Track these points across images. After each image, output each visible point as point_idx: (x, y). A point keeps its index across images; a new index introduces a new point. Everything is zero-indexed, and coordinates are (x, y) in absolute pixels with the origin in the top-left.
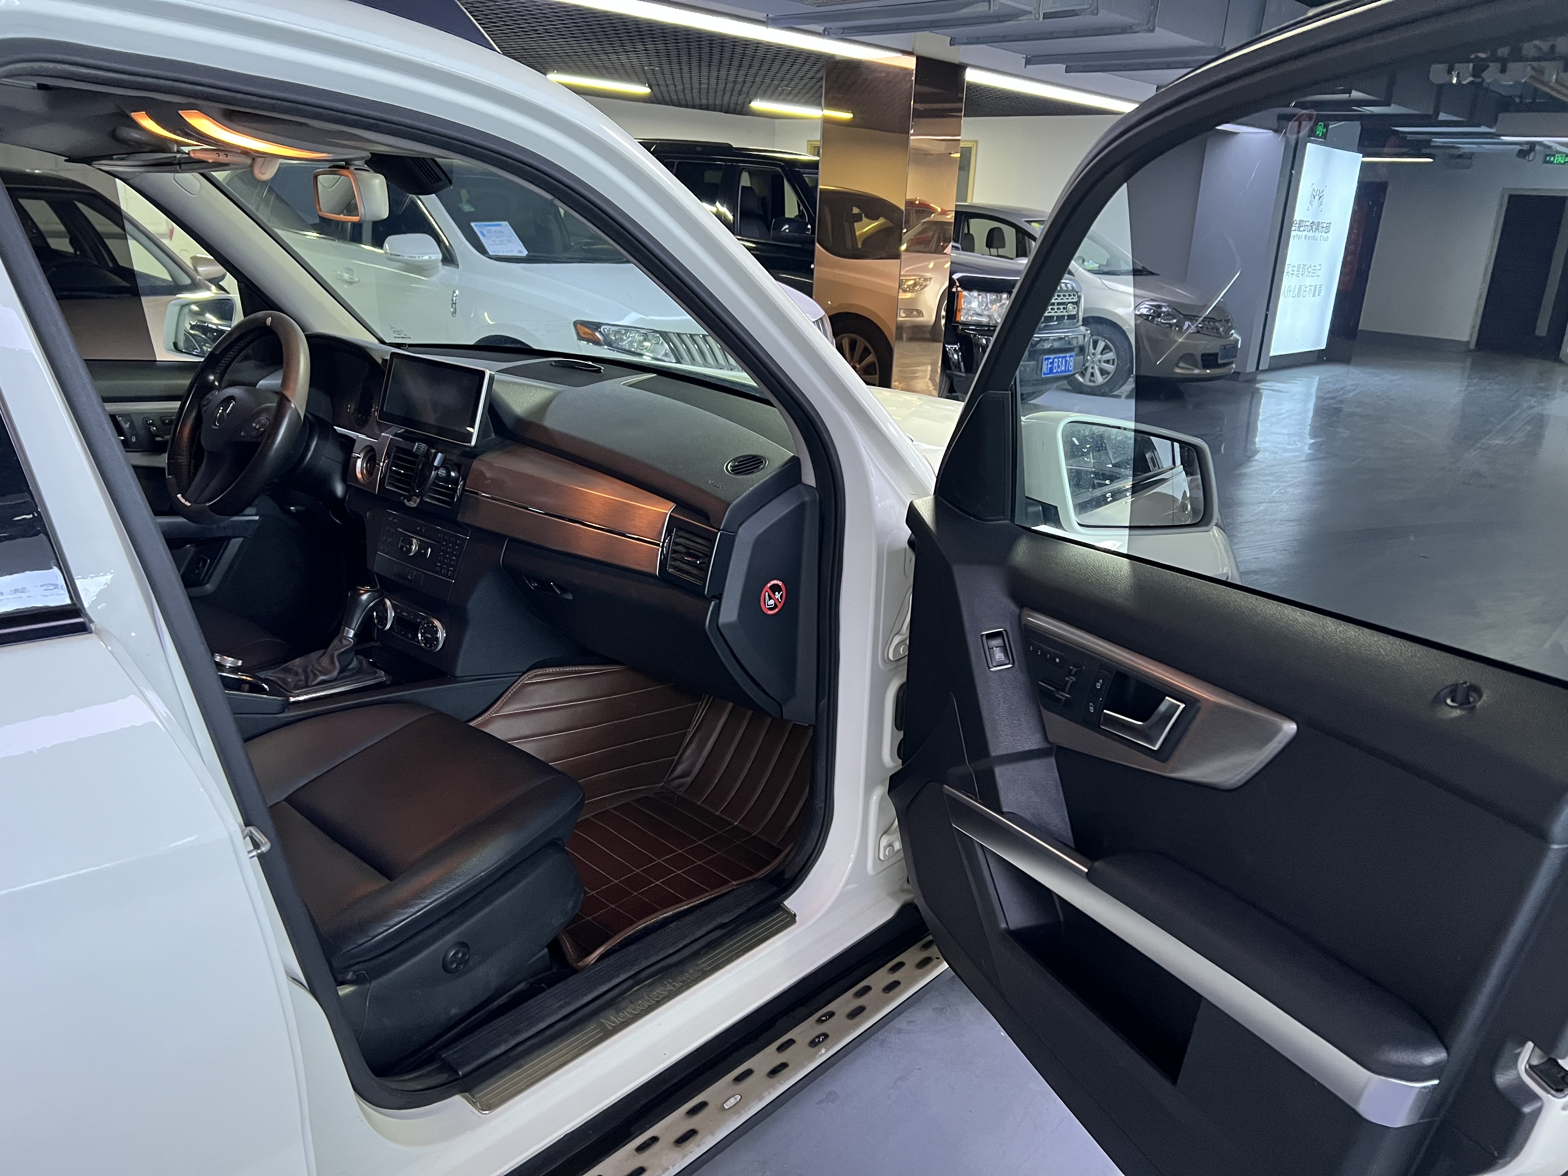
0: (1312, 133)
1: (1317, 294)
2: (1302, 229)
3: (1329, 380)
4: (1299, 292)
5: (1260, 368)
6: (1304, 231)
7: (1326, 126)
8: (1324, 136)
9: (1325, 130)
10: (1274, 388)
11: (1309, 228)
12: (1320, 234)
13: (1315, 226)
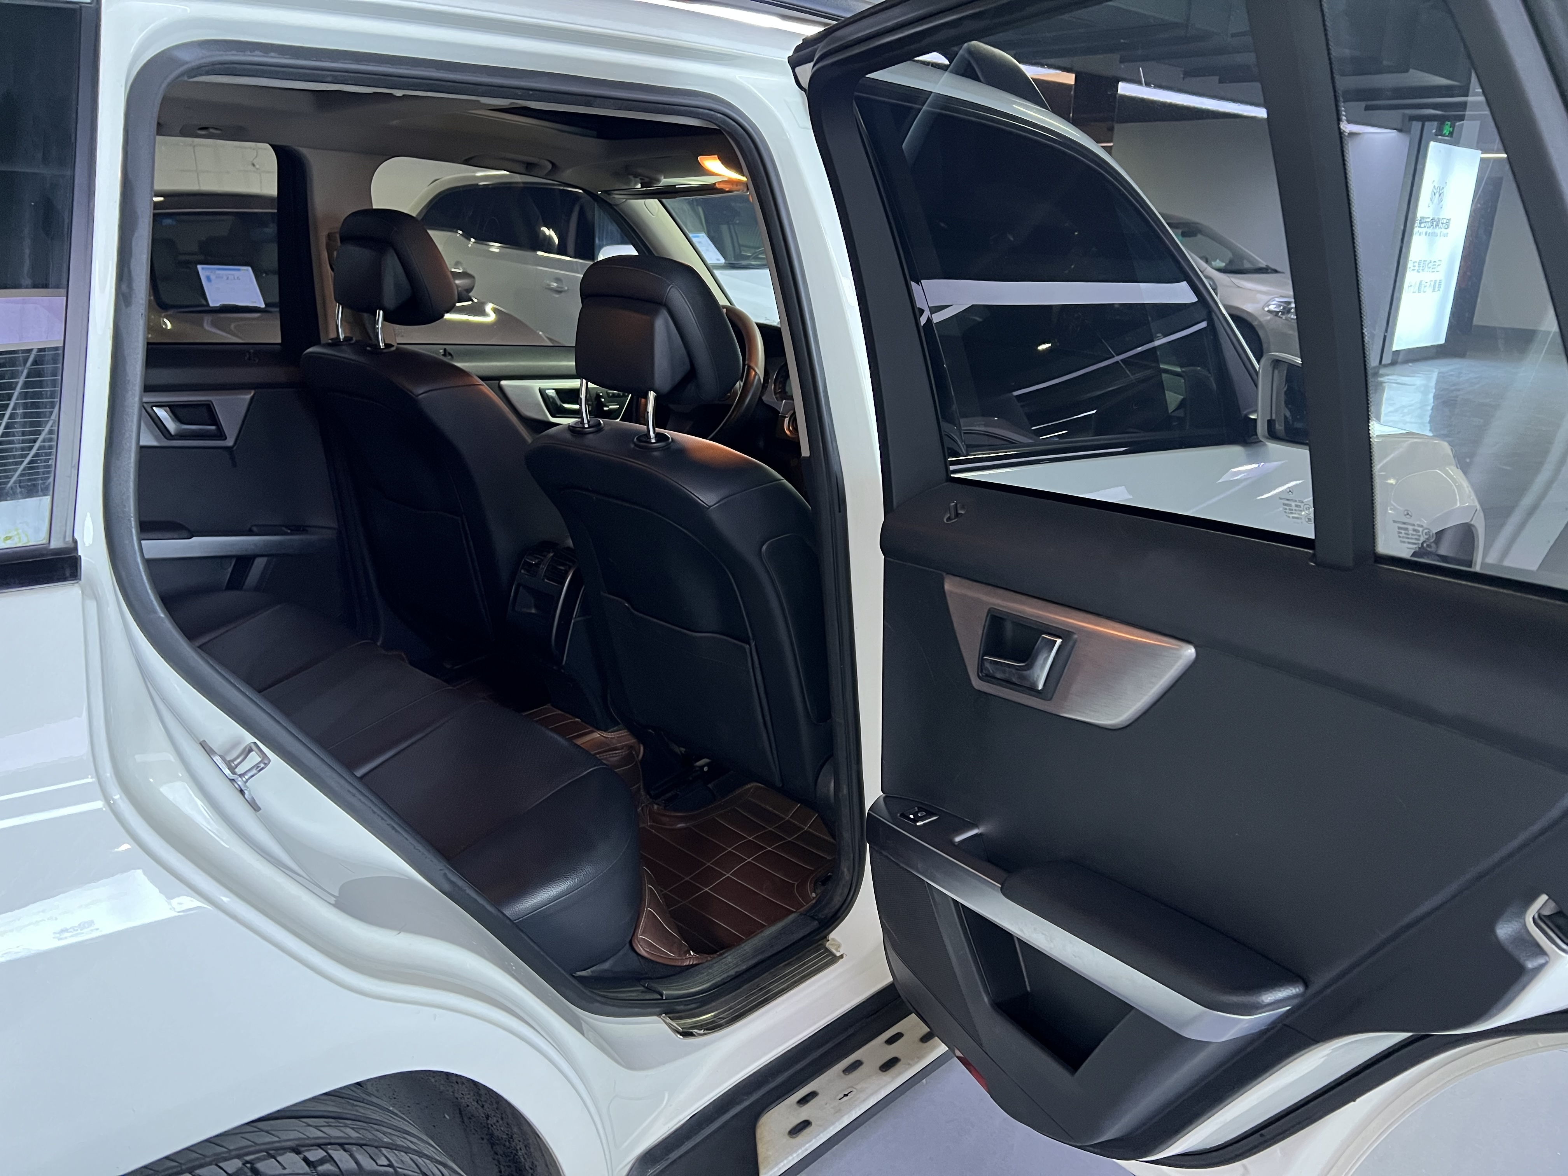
0: (1439, 132)
1: (1437, 289)
2: (1423, 225)
3: (1452, 373)
4: (1420, 287)
5: (1383, 362)
6: (1425, 227)
7: (1453, 126)
8: (1451, 134)
9: (1451, 129)
10: (1398, 381)
11: (1429, 224)
12: (1441, 230)
13: (1435, 222)
